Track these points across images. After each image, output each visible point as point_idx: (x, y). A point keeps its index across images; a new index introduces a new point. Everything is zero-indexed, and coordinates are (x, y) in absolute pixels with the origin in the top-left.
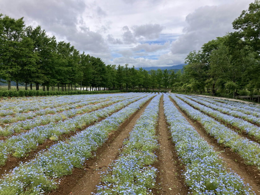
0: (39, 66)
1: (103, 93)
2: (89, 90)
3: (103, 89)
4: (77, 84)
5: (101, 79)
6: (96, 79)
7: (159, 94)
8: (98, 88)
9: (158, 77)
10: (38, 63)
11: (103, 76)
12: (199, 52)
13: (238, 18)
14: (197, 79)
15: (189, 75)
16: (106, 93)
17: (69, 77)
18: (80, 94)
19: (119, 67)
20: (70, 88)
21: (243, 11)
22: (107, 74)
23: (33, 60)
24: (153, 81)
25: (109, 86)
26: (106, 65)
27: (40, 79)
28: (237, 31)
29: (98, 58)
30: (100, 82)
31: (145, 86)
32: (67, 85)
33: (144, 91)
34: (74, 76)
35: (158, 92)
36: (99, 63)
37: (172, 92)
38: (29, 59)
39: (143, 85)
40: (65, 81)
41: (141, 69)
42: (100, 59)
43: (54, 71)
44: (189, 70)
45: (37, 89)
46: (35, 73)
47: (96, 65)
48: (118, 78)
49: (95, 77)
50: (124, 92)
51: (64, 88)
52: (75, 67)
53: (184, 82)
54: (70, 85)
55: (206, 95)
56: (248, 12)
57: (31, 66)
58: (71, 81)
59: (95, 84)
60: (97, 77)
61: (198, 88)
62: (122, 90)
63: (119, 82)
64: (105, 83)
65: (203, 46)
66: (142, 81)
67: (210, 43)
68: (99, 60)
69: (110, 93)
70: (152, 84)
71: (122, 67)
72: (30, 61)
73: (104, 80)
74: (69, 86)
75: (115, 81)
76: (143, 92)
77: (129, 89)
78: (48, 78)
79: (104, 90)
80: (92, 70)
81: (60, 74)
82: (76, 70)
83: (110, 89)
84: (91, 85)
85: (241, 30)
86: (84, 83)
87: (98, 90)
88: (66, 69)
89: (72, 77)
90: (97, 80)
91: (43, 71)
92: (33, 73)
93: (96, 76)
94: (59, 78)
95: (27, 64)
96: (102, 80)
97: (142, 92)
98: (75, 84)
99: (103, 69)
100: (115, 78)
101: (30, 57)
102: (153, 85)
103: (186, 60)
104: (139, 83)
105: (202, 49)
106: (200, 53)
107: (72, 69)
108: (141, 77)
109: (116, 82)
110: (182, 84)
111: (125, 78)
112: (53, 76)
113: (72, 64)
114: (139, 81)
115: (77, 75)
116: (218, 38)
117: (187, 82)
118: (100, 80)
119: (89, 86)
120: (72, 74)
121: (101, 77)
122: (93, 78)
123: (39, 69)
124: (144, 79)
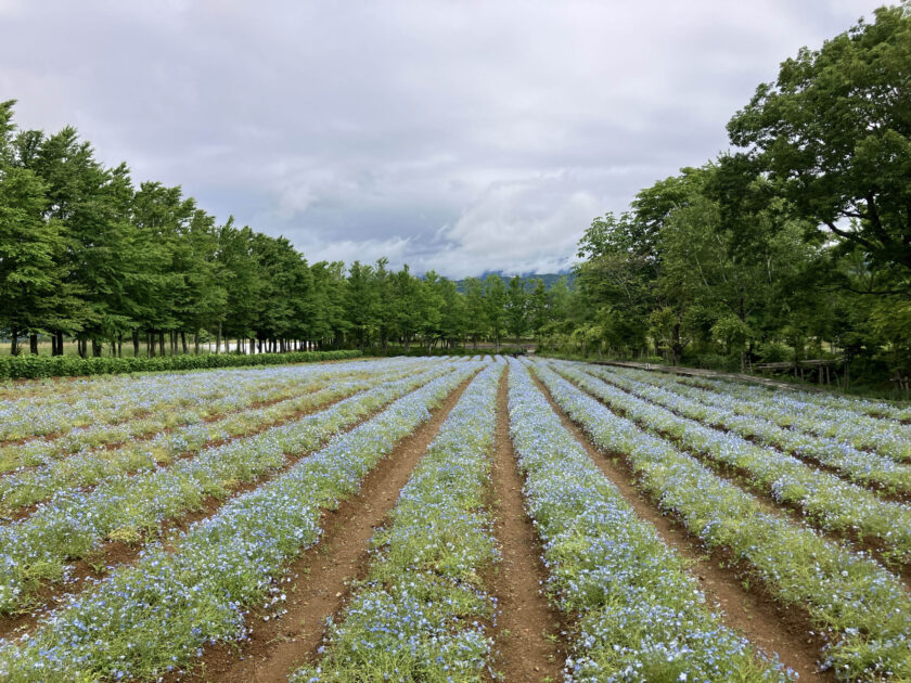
0: (65, 271)
1: (298, 361)
2: (248, 352)
3: (298, 347)
4: (203, 333)
5: (291, 312)
6: (271, 313)
7: (495, 360)
8: (278, 344)
9: (490, 301)
10: (59, 260)
11: (297, 301)
12: (625, 217)
13: (746, 108)
14: (620, 308)
15: (595, 297)
16: (307, 360)
17: (174, 308)
18: (215, 366)
19: (356, 270)
20: (180, 346)
21: (762, 86)
22: (313, 296)
23: (43, 251)
24: (472, 317)
25: (318, 334)
26: (311, 263)
27: (69, 317)
28: (744, 151)
29: (279, 240)
30: (287, 324)
31: (446, 334)
32: (167, 336)
33: (443, 352)
34: (192, 302)
35: (492, 354)
36: (283, 258)
37: (537, 352)
38: (28, 245)
39: (439, 332)
40: (159, 323)
41: (431, 277)
42: (286, 243)
43: (121, 287)
44: (595, 278)
45: (58, 350)
46: (52, 294)
47: (272, 263)
48: (353, 307)
49: (268, 307)
50: (375, 354)
51: (158, 346)
52: (199, 270)
53: (579, 319)
54: (179, 335)
55: (653, 362)
56: (778, 90)
57: (35, 269)
58: (182, 323)
59: (271, 331)
60: (277, 307)
61: (626, 338)
62: (368, 349)
63: (354, 322)
64: (304, 326)
65: (639, 199)
66: (437, 316)
67: (659, 187)
68: (283, 245)
69: (323, 359)
70: (471, 327)
71: (367, 269)
72: (33, 252)
73: (300, 315)
74: (176, 338)
75: (340, 320)
76: (441, 355)
77: (390, 344)
78: (97, 311)
79: (303, 349)
80: (257, 283)
81: (143, 299)
82: (199, 284)
83: (322, 347)
84: (255, 333)
85: (755, 149)
86: (230, 329)
87: (278, 350)
88: (164, 280)
89: (186, 309)
90: (277, 315)
91: (79, 289)
92: (43, 293)
93: (275, 301)
94: (137, 309)
95: (21, 263)
96: (295, 316)
97: (436, 353)
98: (195, 331)
99: (299, 278)
100: (341, 309)
101: (32, 239)
102: (473, 332)
103: (581, 246)
104: (426, 323)
105: (635, 209)
106: (629, 222)
107: (186, 279)
108: (430, 304)
109: (345, 322)
110: (571, 327)
111: (377, 306)
112: (117, 306)
113: (187, 262)
114: (426, 319)
115: (204, 302)
116: (687, 171)
117: (587, 319)
118: (287, 316)
119: (245, 337)
120: (186, 296)
121: (291, 304)
122: (261, 310)
123: (64, 280)
124: (442, 310)
